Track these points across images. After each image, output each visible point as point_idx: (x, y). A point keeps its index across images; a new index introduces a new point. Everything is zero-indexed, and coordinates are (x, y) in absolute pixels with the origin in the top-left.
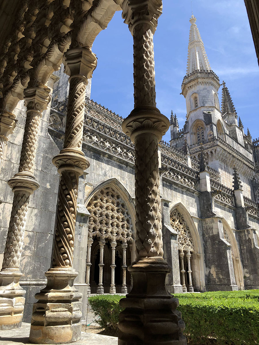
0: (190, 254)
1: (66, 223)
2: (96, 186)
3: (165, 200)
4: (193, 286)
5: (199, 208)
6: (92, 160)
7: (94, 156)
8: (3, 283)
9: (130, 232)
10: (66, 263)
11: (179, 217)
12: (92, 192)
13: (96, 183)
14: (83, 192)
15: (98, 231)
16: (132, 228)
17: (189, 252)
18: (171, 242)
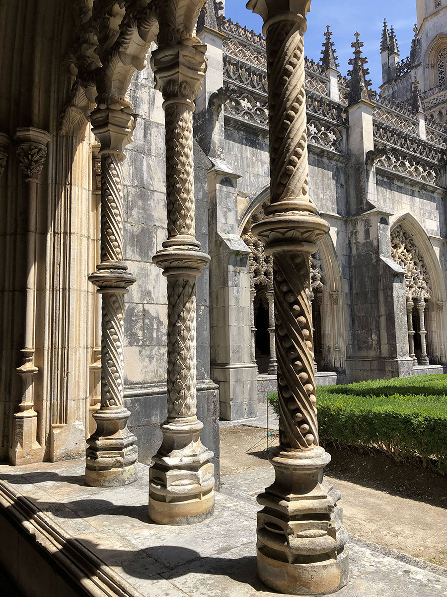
0: (424, 303)
1: (298, 363)
2: (255, 197)
3: (382, 212)
4: (427, 356)
5: (443, 219)
6: (244, 147)
7: (246, 139)
8: (175, 444)
9: (318, 273)
10: (308, 441)
11: (406, 239)
12: (248, 209)
13: (254, 192)
14: (235, 212)
15: (263, 276)
16: (320, 266)
17: (423, 300)
18: (392, 288)
